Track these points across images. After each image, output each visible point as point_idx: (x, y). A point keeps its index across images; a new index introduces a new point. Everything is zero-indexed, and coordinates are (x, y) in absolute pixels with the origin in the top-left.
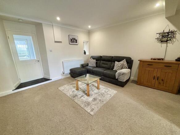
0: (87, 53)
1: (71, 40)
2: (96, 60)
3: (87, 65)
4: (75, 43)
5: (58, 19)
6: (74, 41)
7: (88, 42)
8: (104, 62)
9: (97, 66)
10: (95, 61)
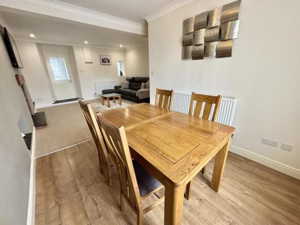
0: (124, 75)
1: (103, 60)
2: (130, 82)
3: (120, 87)
4: (107, 63)
5: (86, 42)
6: (105, 61)
7: (124, 61)
8: (136, 84)
9: (129, 88)
10: (127, 82)
